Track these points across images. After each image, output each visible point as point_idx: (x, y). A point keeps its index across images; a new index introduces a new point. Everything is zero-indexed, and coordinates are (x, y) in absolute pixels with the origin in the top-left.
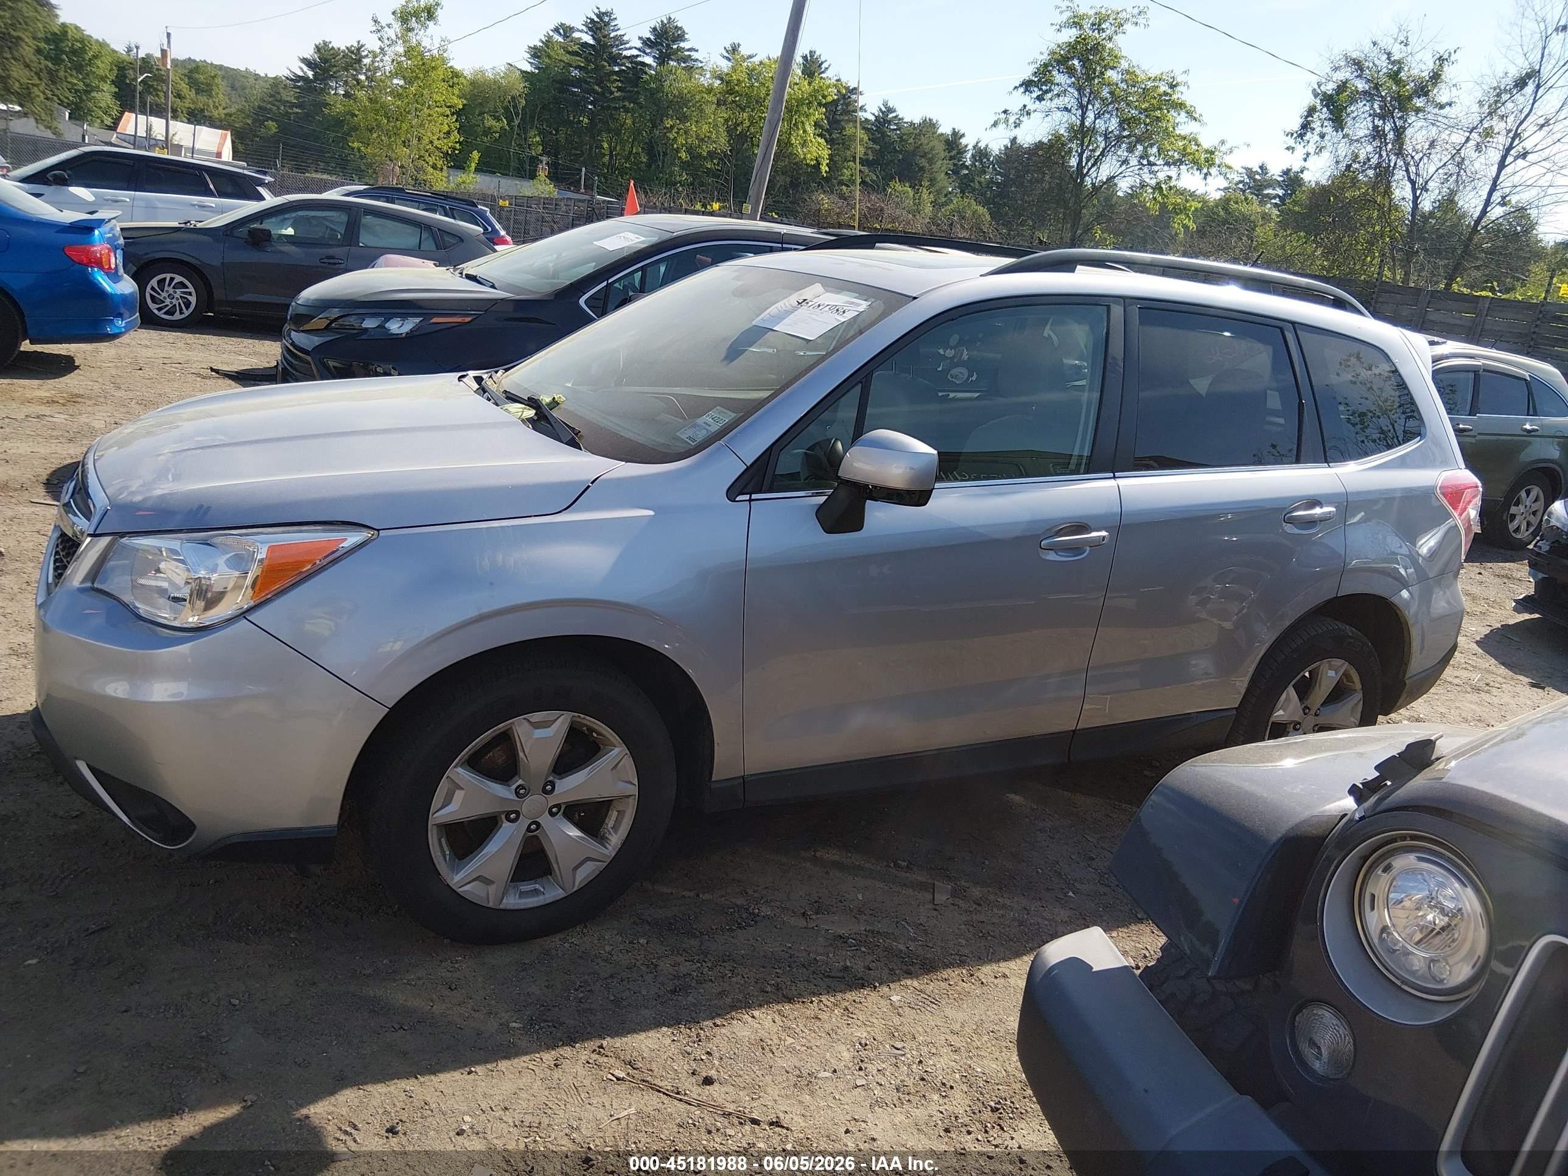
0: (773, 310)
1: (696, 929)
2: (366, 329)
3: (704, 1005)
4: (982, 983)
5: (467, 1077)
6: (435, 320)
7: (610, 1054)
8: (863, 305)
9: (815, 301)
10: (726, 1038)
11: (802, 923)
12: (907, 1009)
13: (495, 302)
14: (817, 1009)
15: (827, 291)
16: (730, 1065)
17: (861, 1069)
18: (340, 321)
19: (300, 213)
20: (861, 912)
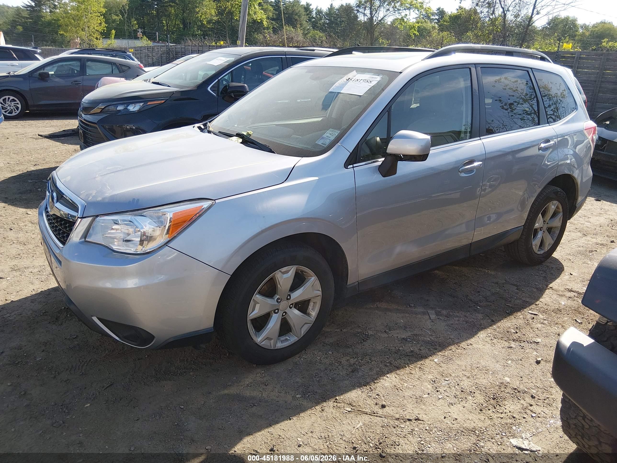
0: (337, 84)
1: (348, 344)
2: (120, 111)
3: (367, 375)
4: (464, 348)
5: (290, 421)
6: (149, 103)
7: (341, 402)
8: (378, 78)
9: (354, 78)
10: (381, 388)
11: (386, 335)
12: (442, 364)
13: (173, 93)
14: (409, 370)
15: (358, 73)
16: (388, 398)
17: (437, 391)
18: (107, 109)
19: (60, 64)
20: (406, 328)
